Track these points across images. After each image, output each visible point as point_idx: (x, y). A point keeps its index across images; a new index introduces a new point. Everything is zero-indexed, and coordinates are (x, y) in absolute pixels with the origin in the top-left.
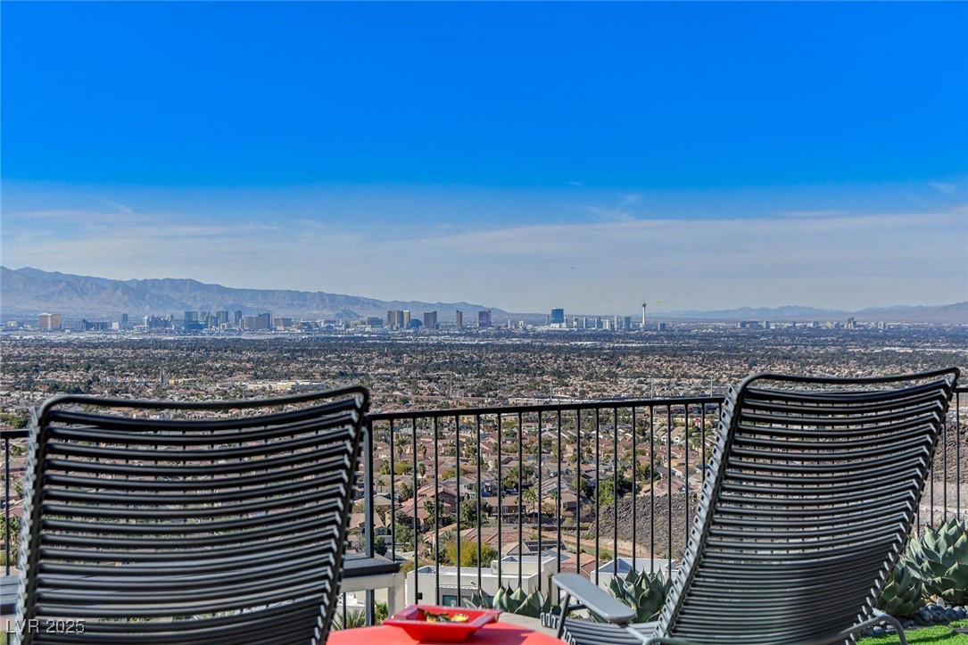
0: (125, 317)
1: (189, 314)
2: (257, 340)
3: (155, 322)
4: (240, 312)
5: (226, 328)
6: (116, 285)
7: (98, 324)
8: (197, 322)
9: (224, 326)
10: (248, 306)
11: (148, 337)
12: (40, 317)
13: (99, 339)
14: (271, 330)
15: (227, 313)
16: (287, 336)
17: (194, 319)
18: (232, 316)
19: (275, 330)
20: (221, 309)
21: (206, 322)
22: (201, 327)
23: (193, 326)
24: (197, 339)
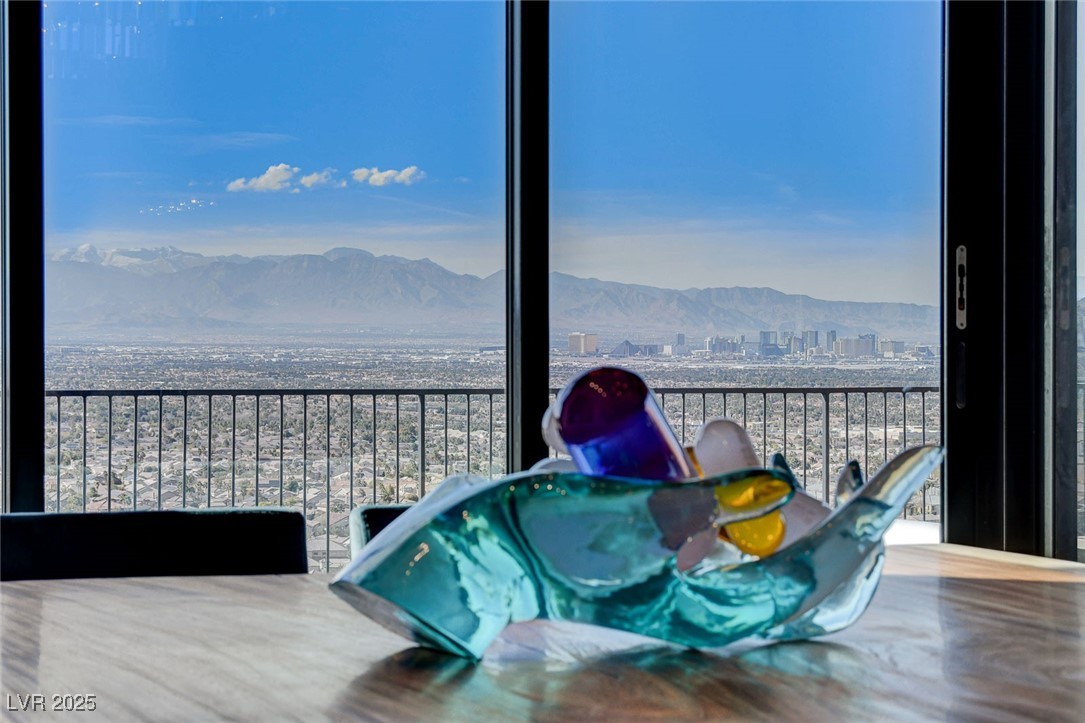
0: (681, 338)
1: (765, 335)
2: (856, 371)
3: (720, 345)
4: (833, 332)
5: (815, 354)
6: (670, 295)
7: (645, 347)
8: (775, 345)
9: (812, 352)
10: (846, 325)
11: (710, 365)
12: (571, 337)
13: (646, 367)
14: (876, 357)
15: (816, 333)
16: (897, 366)
17: (772, 342)
18: (823, 338)
19: (882, 356)
20: (809, 328)
21: (789, 345)
22: (781, 353)
23: (771, 350)
24: (776, 369)
